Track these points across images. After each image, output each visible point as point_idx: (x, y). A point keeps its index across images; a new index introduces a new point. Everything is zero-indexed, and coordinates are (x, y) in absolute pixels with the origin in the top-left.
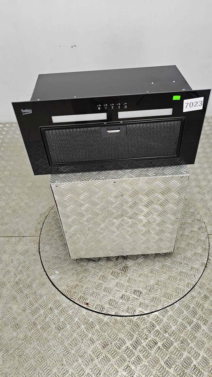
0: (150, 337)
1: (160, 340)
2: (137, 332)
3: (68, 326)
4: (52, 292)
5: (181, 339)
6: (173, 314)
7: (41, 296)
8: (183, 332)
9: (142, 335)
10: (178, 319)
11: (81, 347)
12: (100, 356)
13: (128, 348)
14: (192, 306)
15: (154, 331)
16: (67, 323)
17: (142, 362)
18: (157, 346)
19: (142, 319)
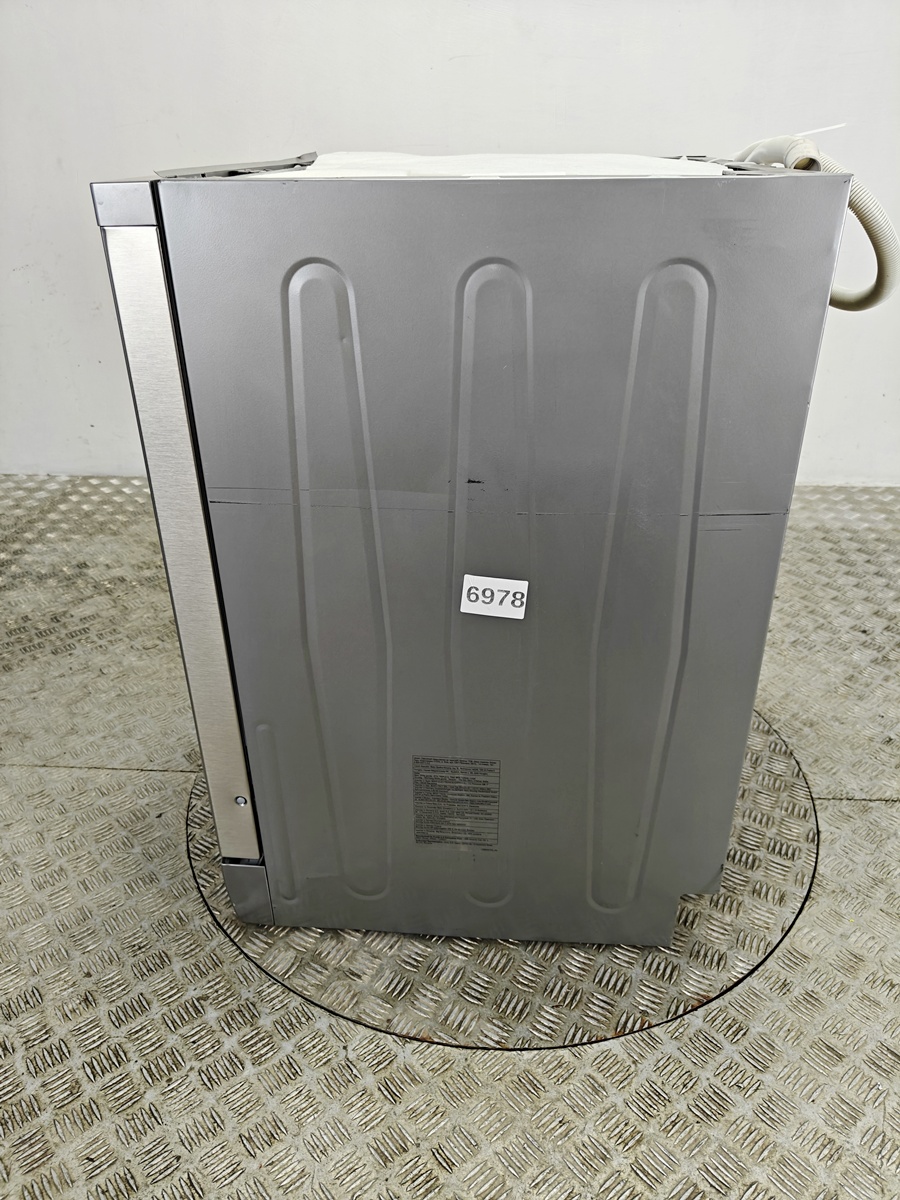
1: (622, 1146)
2: (528, 1111)
3: (250, 1070)
7: (164, 959)
8: (719, 1121)
10: (700, 1072)
14: (756, 1028)
15: (598, 1109)
16: (249, 1057)
18: (609, 1171)
19: (550, 1063)
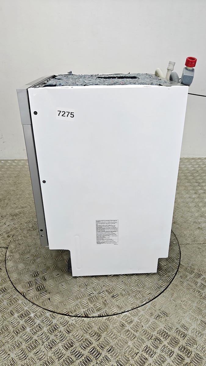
0: (120, 337)
4: (14, 297)
5: (153, 338)
6: (144, 314)
7: (1, 300)
9: (111, 335)
11: (41, 349)
12: (62, 358)
13: (94, 348)
17: (110, 362)
